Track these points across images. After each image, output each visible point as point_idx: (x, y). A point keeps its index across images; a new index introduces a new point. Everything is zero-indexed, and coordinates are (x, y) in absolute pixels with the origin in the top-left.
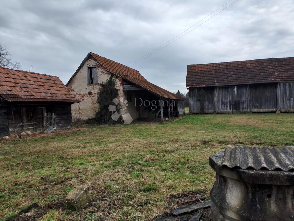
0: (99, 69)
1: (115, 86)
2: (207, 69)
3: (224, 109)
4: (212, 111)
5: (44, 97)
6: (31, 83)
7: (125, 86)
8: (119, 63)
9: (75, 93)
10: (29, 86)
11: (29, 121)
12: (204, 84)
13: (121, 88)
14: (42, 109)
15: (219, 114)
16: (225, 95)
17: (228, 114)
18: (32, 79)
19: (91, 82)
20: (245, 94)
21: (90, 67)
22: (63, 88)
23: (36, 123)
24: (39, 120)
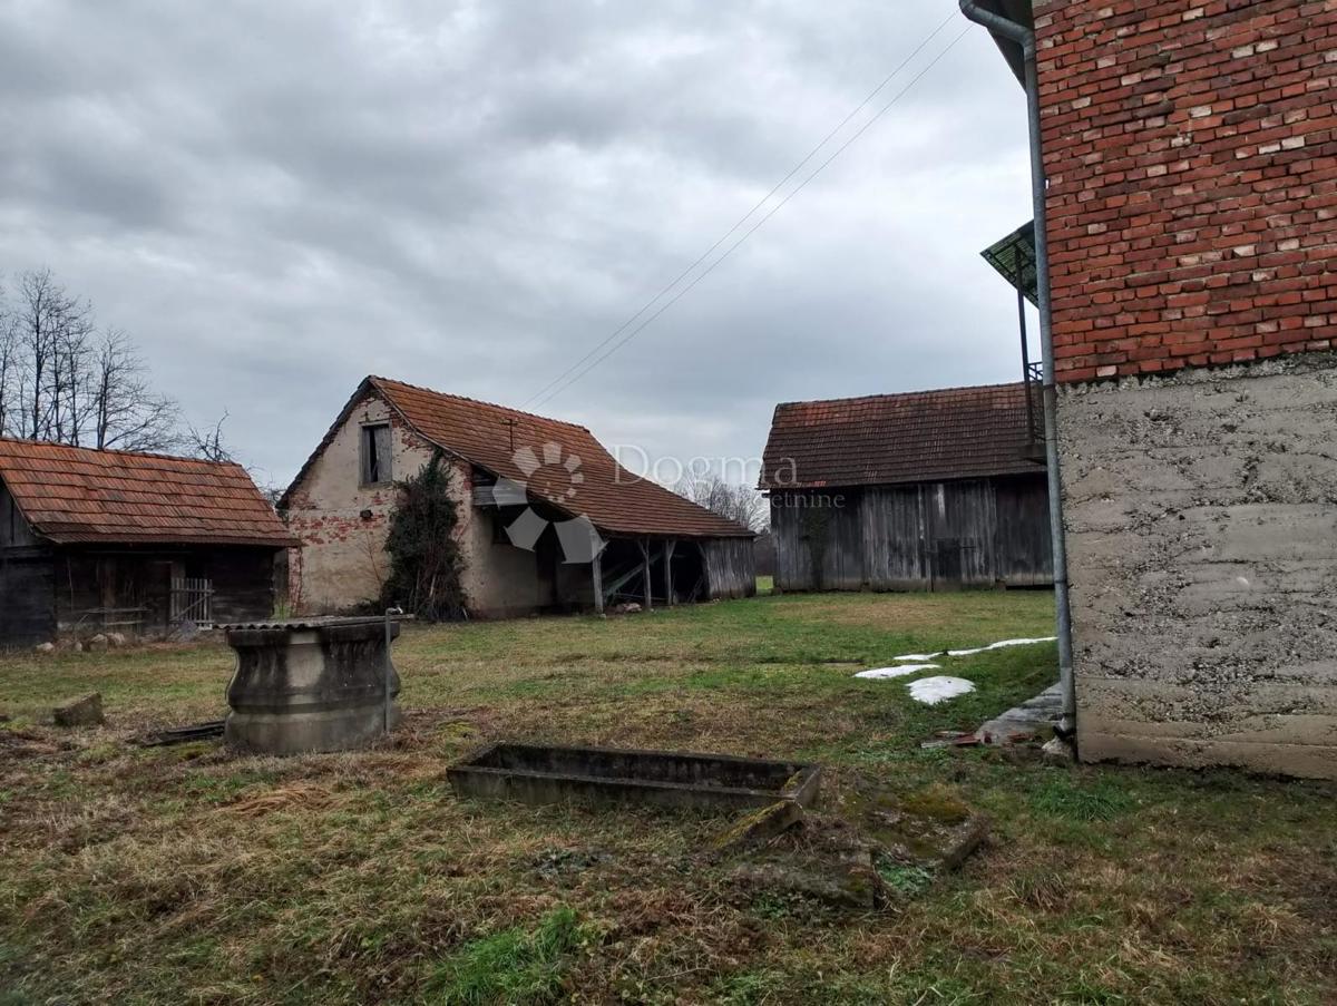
0: (398, 432)
1: (448, 491)
2: (846, 420)
3: (901, 575)
4: (857, 580)
5: (176, 531)
6: (138, 486)
7: (479, 488)
8: (497, 406)
9: (319, 515)
10: (131, 497)
11: (121, 602)
12: (825, 477)
13: (467, 496)
14: (169, 566)
15: (883, 592)
16: (903, 520)
17: (915, 591)
18: (145, 474)
19: (370, 478)
20: (977, 513)
21: (368, 424)
22: (252, 502)
23: (145, 609)
24: (155, 601)
